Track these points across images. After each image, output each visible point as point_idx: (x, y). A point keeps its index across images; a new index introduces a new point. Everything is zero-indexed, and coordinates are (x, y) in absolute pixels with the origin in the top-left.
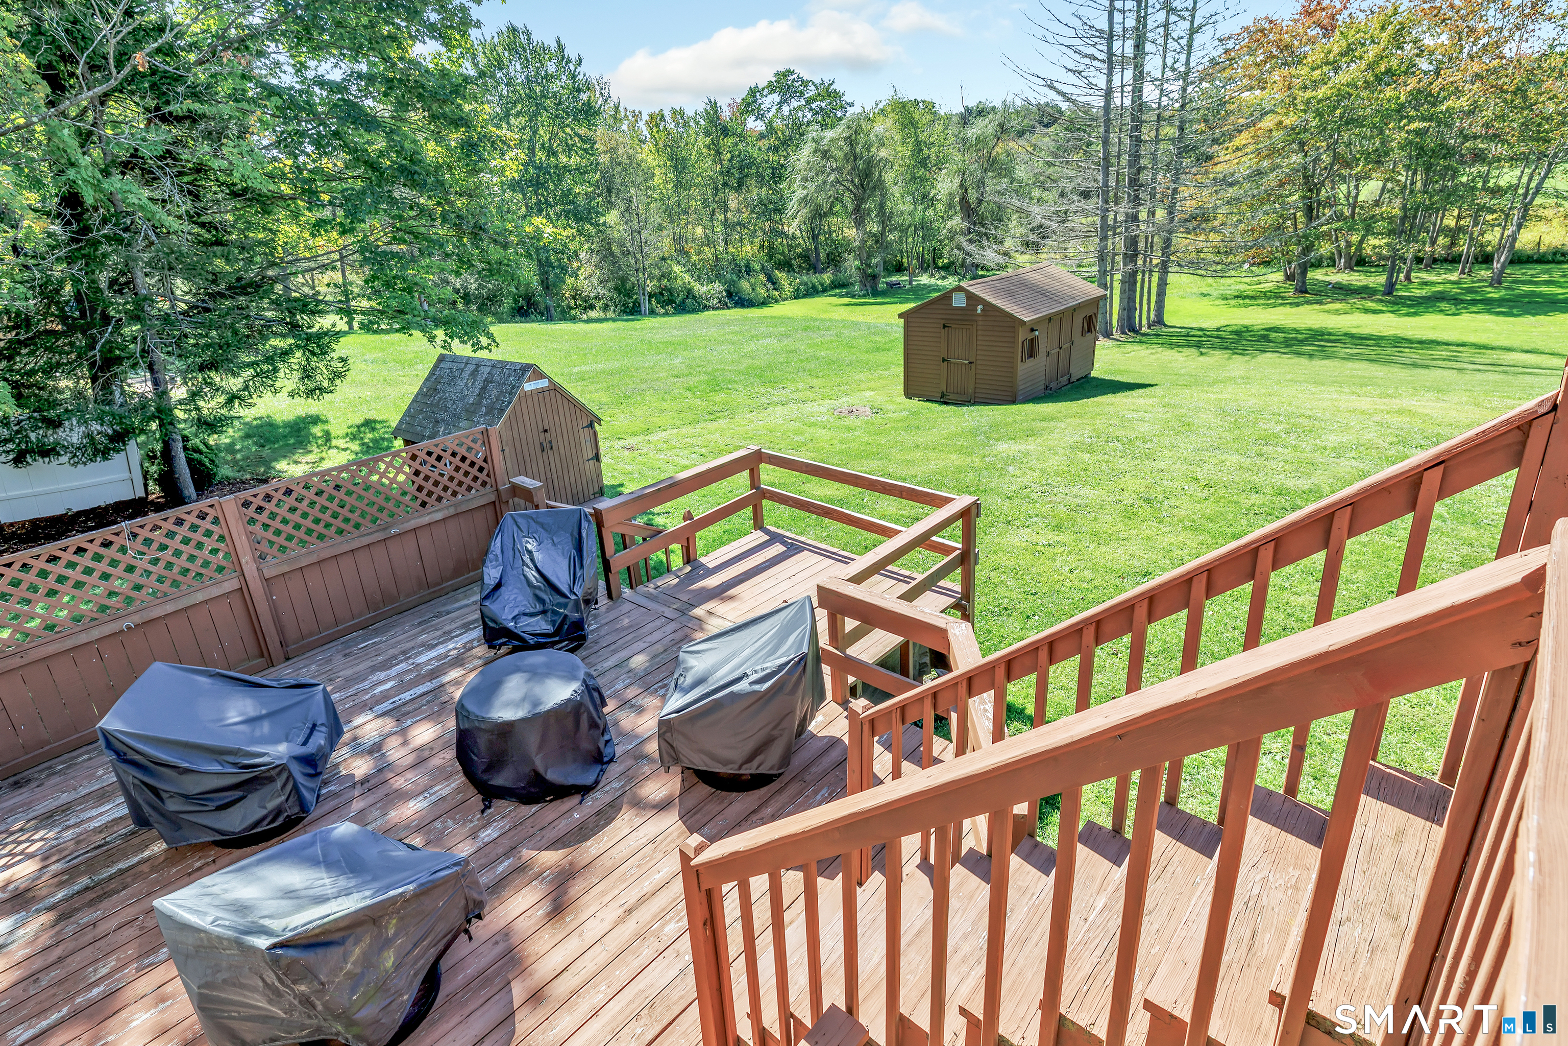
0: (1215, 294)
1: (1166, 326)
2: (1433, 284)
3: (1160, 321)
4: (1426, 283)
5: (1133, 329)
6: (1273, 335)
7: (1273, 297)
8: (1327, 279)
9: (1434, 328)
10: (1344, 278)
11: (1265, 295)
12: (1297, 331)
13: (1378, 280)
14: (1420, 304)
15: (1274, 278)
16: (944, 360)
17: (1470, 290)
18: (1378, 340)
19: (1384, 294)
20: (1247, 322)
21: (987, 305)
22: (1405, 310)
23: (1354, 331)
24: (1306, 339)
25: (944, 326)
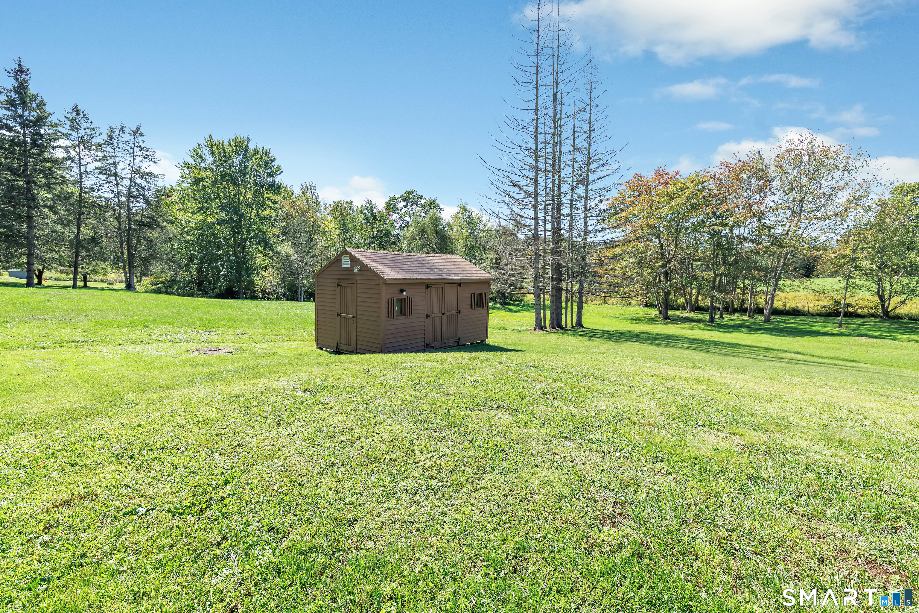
0: (622, 317)
1: (583, 327)
2: (735, 320)
3: (579, 324)
4: (732, 320)
5: (560, 326)
6: (642, 335)
7: (654, 320)
8: (682, 315)
9: (736, 339)
10: (691, 315)
11: (648, 319)
12: (658, 335)
13: (706, 316)
14: (729, 328)
15: (654, 312)
16: (338, 315)
17: (754, 324)
18: (705, 342)
19: (709, 322)
20: (631, 329)
21: (363, 267)
22: (721, 330)
23: (691, 337)
24: (661, 338)
25: (338, 285)
